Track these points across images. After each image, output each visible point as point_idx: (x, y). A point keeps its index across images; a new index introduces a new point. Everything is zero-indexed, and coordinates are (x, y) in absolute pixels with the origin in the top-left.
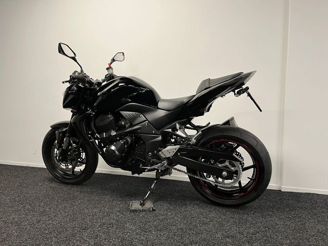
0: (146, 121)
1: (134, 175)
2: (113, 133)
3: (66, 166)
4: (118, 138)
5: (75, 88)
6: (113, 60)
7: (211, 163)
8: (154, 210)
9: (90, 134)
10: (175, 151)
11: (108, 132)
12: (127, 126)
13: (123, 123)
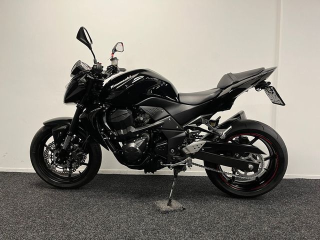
0: (168, 116)
1: (148, 174)
2: (133, 130)
3: (63, 169)
4: (138, 135)
5: (84, 80)
6: (115, 50)
7: (236, 157)
8: (184, 209)
9: (103, 132)
10: (201, 147)
11: (126, 128)
12: (146, 121)
13: (142, 119)
